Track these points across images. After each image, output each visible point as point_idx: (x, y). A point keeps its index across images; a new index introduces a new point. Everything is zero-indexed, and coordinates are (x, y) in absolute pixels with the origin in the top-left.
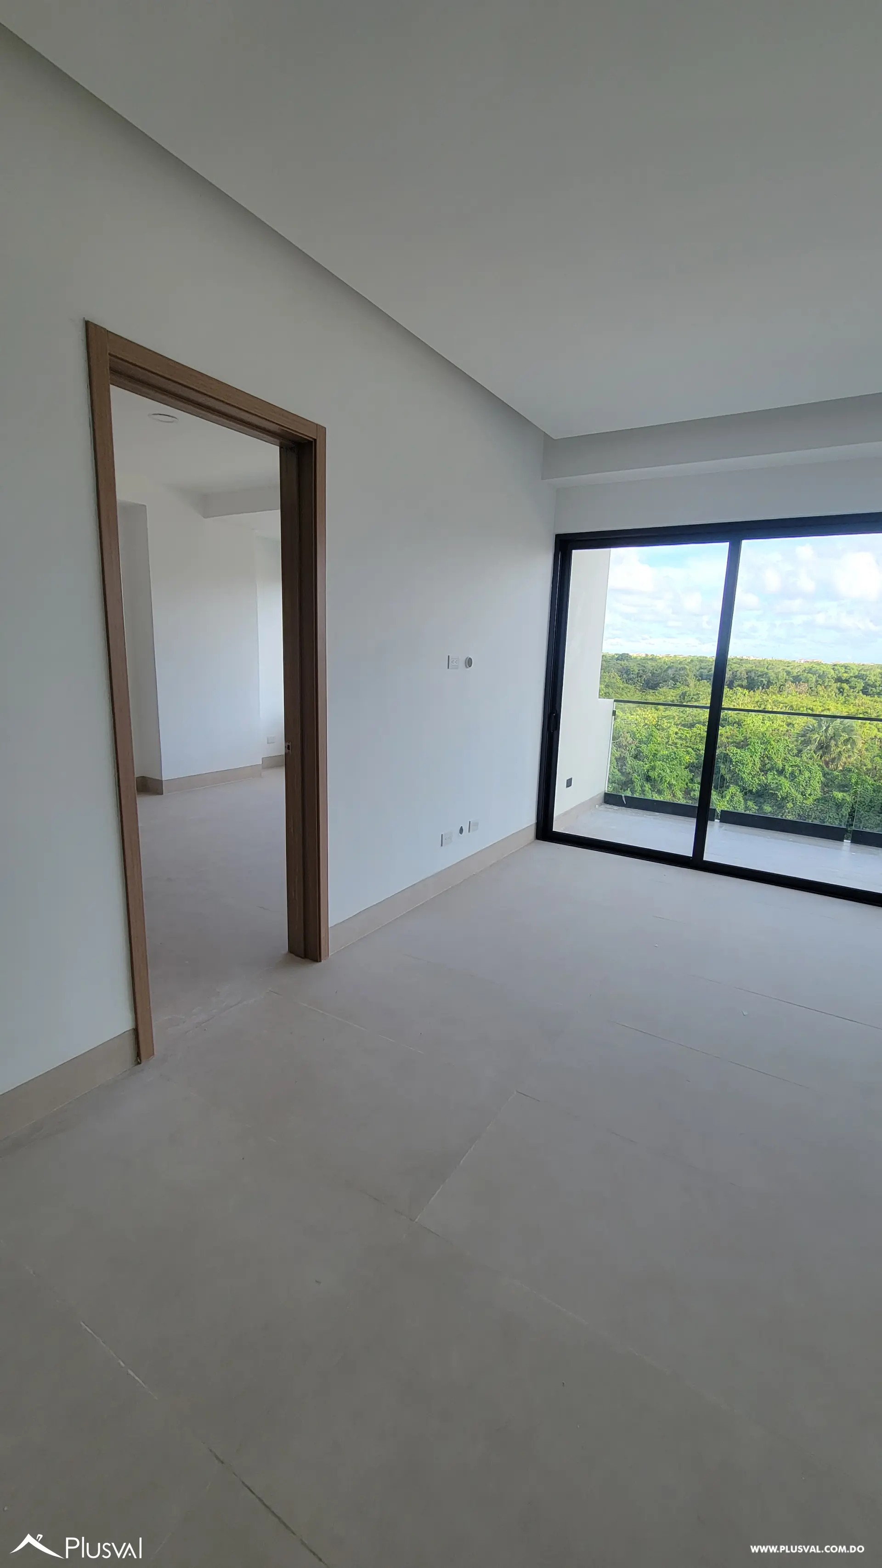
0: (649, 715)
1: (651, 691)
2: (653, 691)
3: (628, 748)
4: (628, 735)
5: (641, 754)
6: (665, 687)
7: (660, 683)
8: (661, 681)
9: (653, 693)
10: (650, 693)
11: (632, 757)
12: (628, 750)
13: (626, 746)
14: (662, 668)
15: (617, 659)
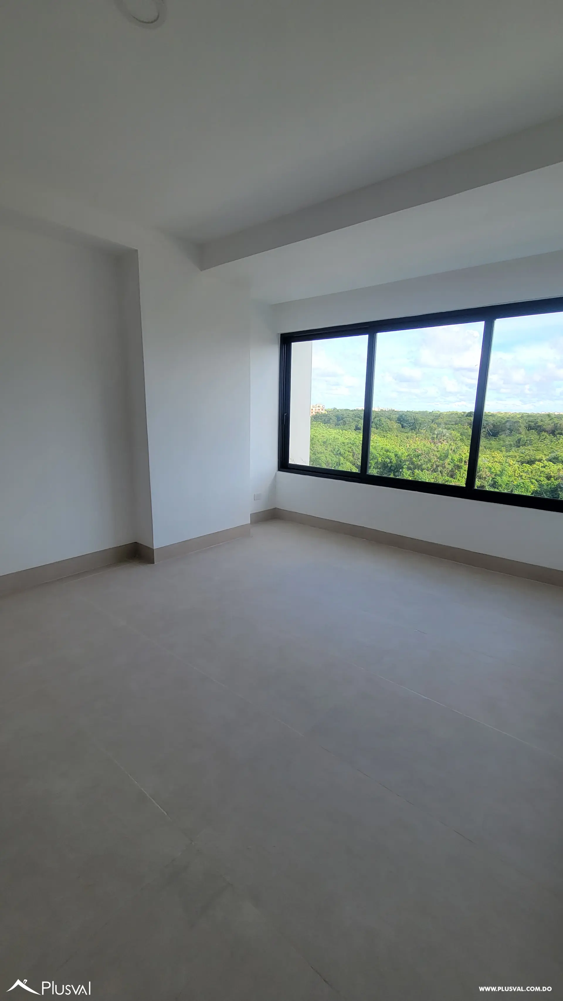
0: (497, 455)
1: (493, 438)
2: (495, 437)
3: (486, 479)
4: (487, 470)
5: (496, 484)
6: (503, 435)
7: (500, 432)
8: (500, 431)
9: (495, 439)
10: (493, 439)
11: (489, 485)
12: (487, 481)
13: (485, 478)
14: (500, 421)
15: (467, 416)
